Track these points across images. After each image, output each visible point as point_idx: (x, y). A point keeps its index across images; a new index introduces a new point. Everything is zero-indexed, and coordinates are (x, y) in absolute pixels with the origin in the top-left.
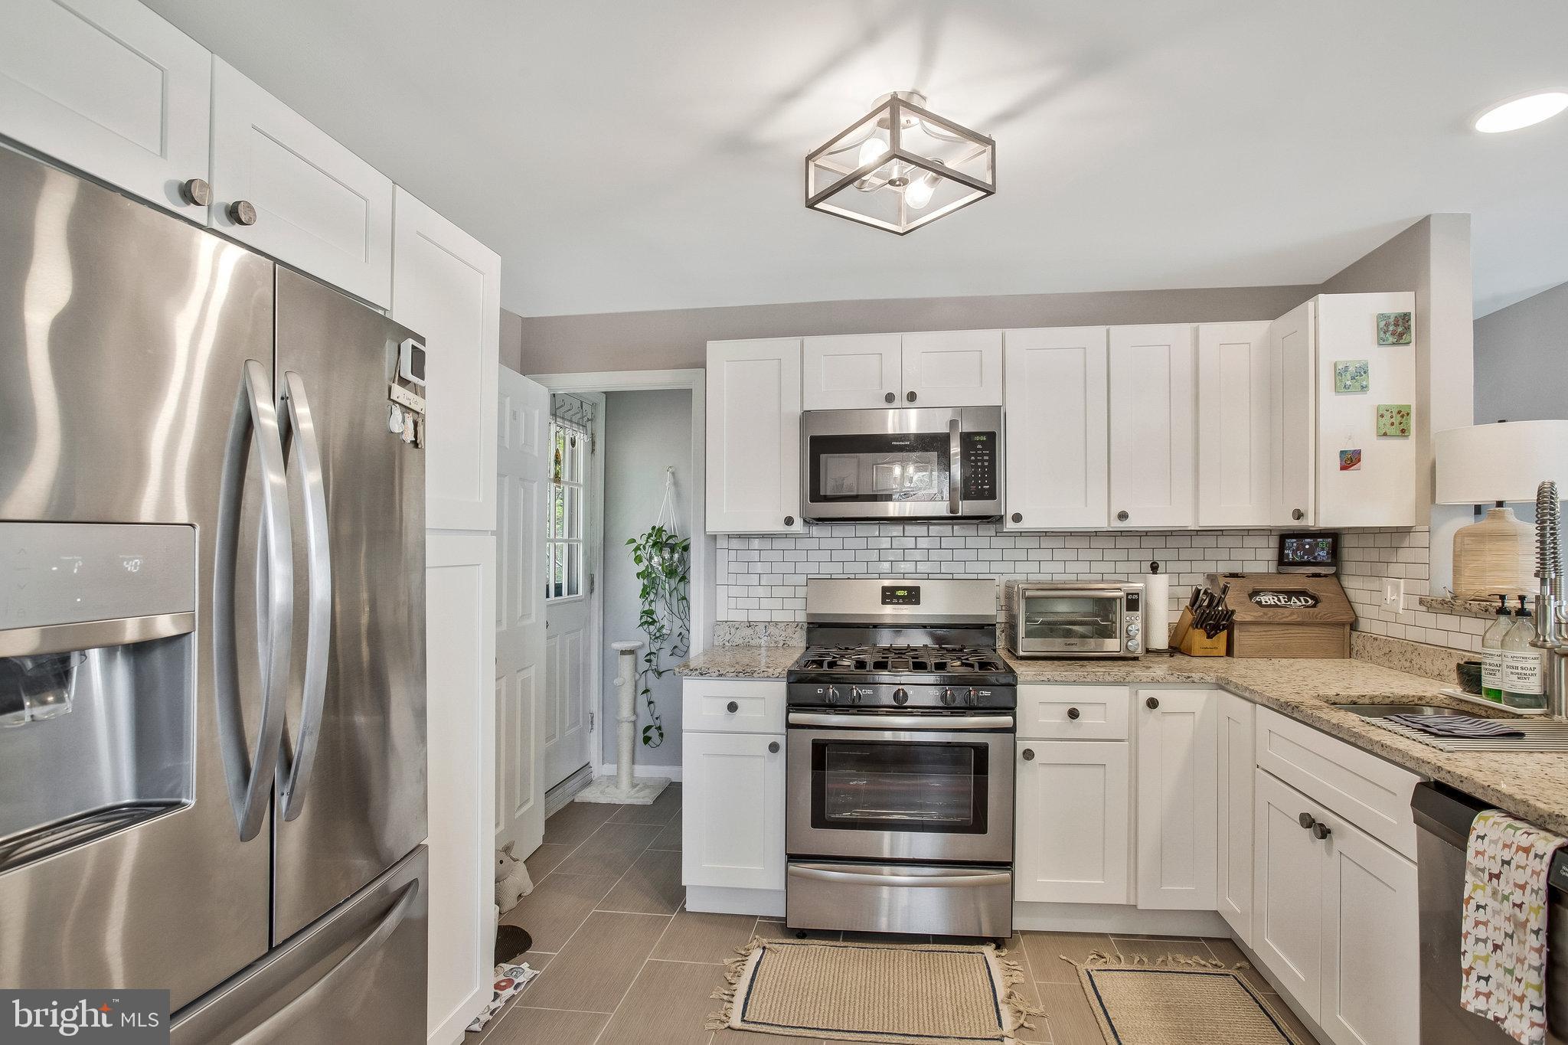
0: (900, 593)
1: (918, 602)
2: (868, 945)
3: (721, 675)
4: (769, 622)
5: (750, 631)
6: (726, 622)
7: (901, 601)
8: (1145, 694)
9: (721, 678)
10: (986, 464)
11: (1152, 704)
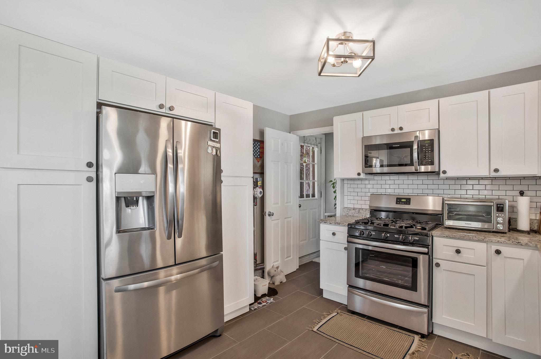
0: (403, 200)
1: (409, 204)
2: (373, 322)
3: (330, 223)
4: (360, 208)
5: (354, 211)
6: (347, 208)
7: (403, 203)
8: (495, 247)
9: (330, 224)
10: (430, 151)
11: (498, 252)
